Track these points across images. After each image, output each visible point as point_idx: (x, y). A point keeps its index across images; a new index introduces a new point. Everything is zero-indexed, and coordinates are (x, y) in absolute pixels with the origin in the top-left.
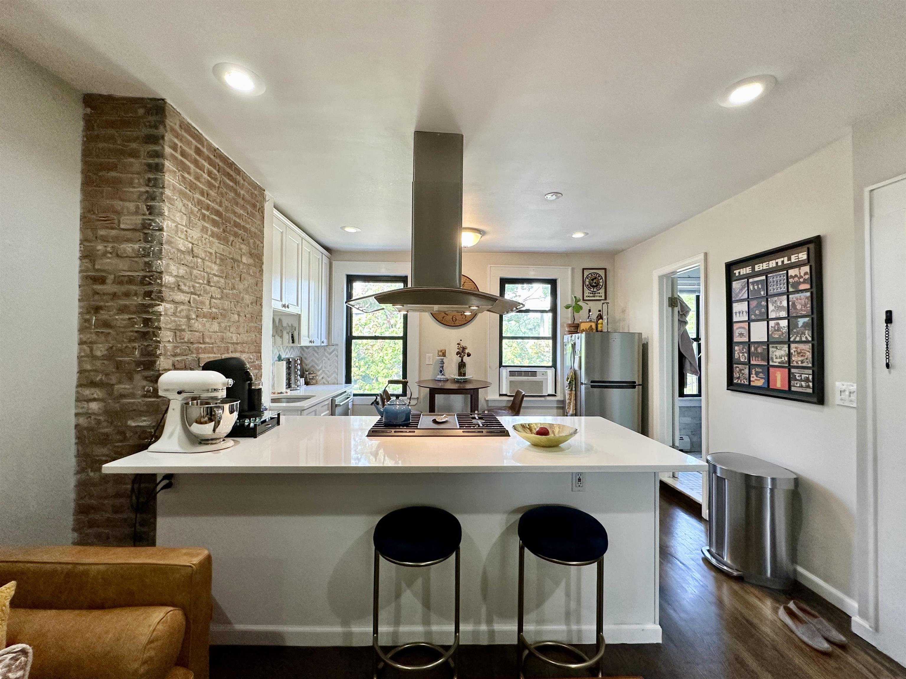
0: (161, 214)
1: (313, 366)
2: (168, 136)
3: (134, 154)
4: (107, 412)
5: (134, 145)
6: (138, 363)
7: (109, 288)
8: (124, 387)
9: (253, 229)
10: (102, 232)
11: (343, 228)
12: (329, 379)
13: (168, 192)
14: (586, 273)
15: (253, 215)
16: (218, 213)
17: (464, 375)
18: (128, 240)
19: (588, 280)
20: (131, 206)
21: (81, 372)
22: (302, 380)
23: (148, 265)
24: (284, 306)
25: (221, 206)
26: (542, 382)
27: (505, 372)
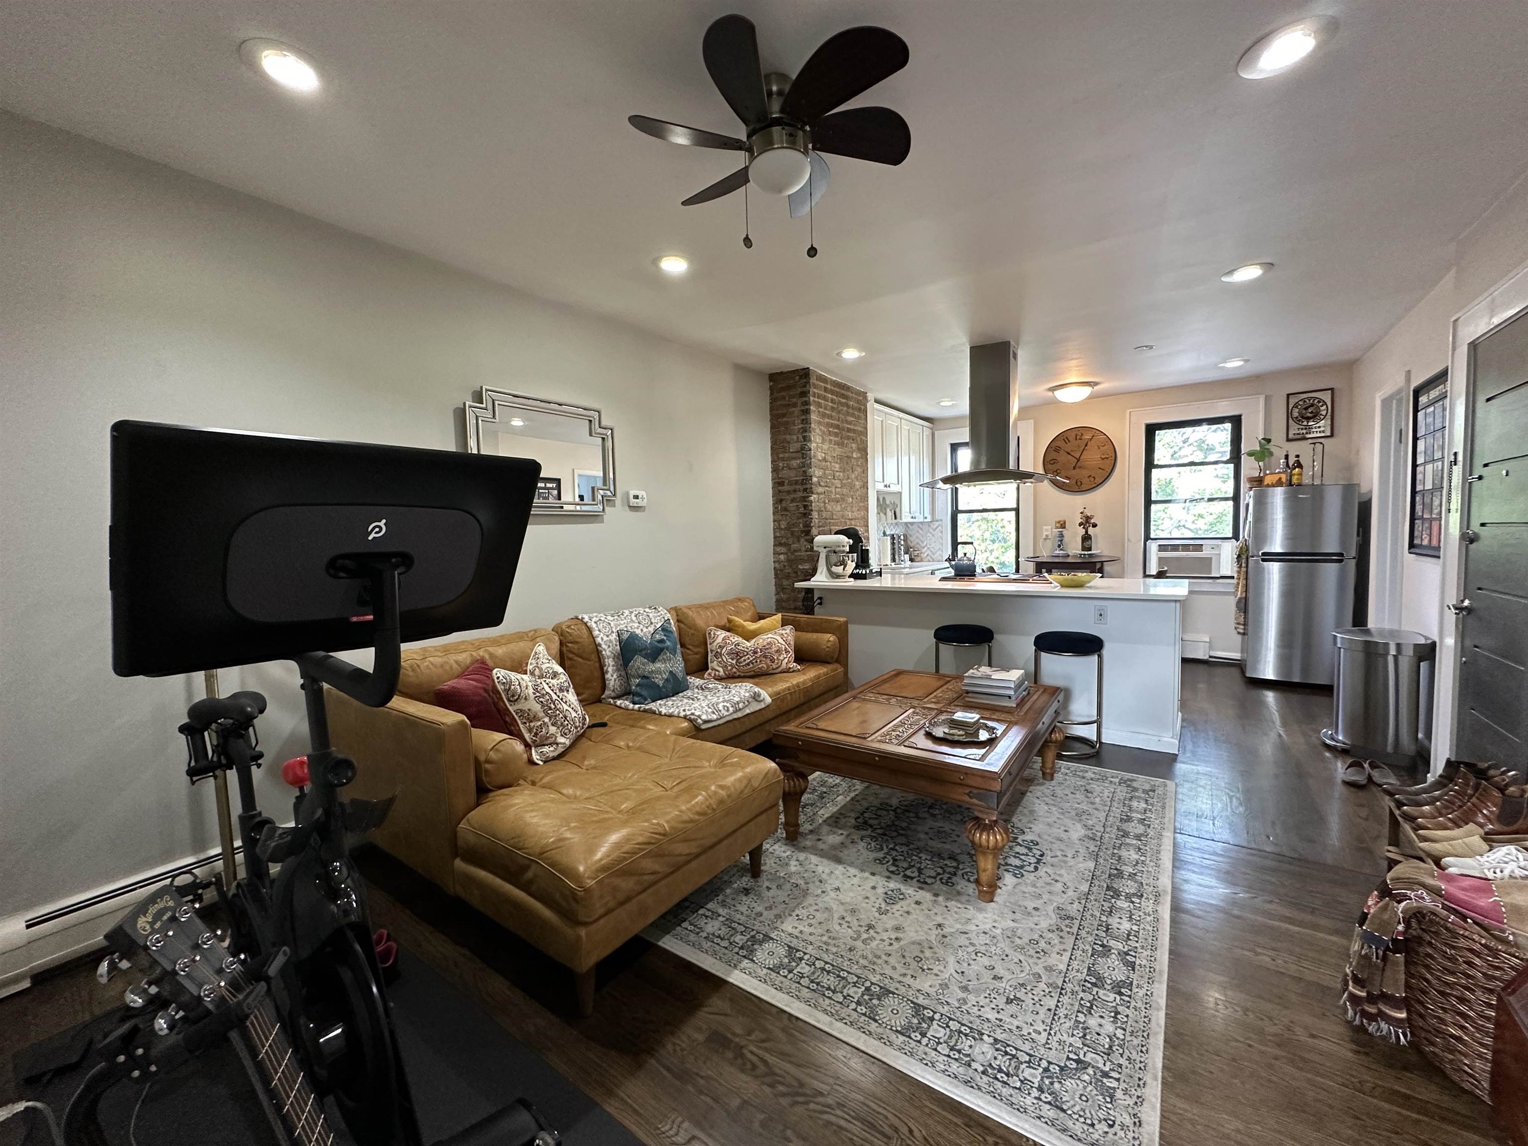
0: (810, 440)
1: (918, 543)
2: (812, 390)
3: (795, 405)
4: (788, 560)
5: (794, 400)
6: (802, 532)
7: (786, 488)
8: (795, 546)
9: (860, 429)
10: (781, 456)
11: (938, 403)
12: (934, 557)
13: (813, 425)
14: (1293, 401)
15: (859, 418)
16: (837, 427)
17: (1090, 549)
18: (795, 458)
19: (1297, 410)
20: (795, 437)
21: (775, 537)
22: (907, 557)
23: (805, 472)
24: (886, 486)
25: (839, 420)
26: (1211, 558)
27: (1153, 547)
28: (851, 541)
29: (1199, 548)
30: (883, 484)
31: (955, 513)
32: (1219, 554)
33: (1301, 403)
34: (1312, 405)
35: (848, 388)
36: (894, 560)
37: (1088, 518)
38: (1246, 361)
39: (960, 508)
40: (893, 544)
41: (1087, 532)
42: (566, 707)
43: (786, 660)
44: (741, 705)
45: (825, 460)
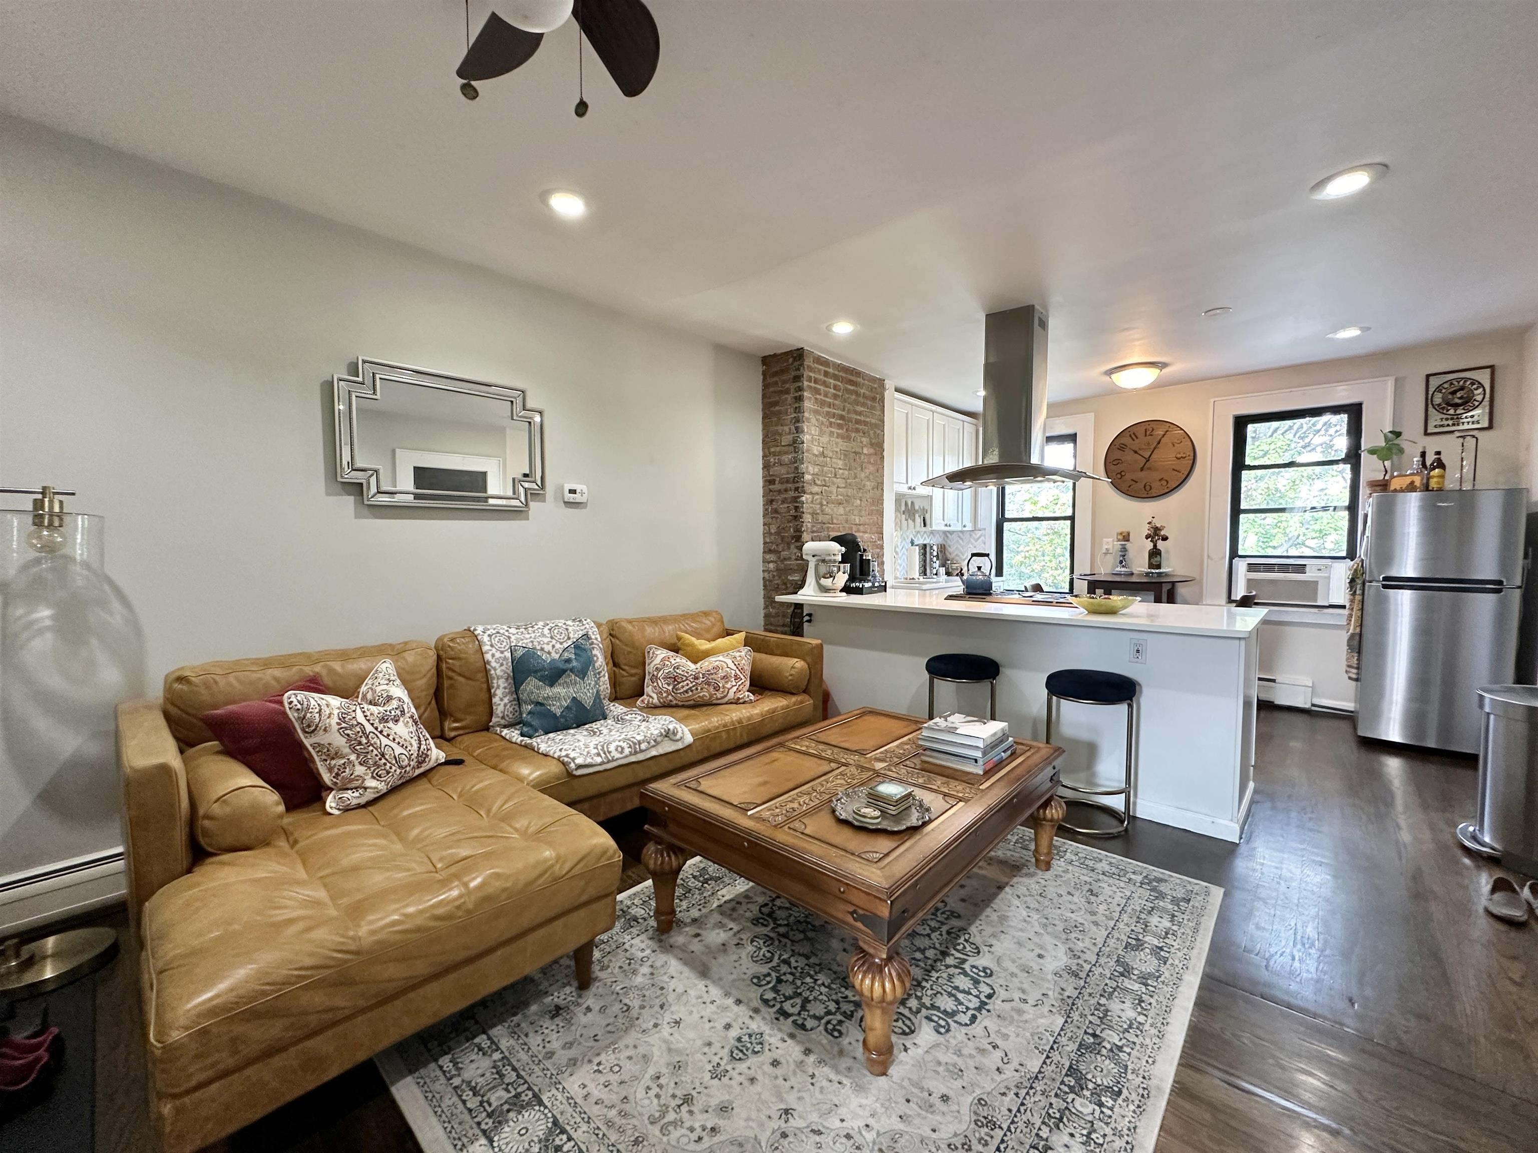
0: (803, 432)
1: (957, 555)
2: (806, 373)
3: (787, 392)
4: (778, 570)
5: (787, 386)
6: (793, 537)
7: (777, 486)
8: (785, 554)
9: (873, 421)
10: (772, 450)
13: (806, 414)
15: (873, 408)
16: (842, 417)
17: (1159, 567)
18: (786, 453)
19: (1440, 395)
20: (786, 428)
21: (765, 543)
22: (943, 570)
23: (796, 468)
24: (910, 488)
25: (844, 410)
26: (1317, 582)
27: (1241, 566)
28: (843, 549)
29: (1301, 569)
30: (906, 486)
31: (1001, 521)
32: (1329, 578)
33: (1446, 386)
34: (1462, 389)
35: (858, 374)
36: (924, 573)
37: (1157, 530)
38: (1365, 329)
39: (1007, 516)
40: (925, 554)
41: (1155, 546)
42: (385, 741)
43: (735, 689)
44: (643, 746)
45: (823, 454)
